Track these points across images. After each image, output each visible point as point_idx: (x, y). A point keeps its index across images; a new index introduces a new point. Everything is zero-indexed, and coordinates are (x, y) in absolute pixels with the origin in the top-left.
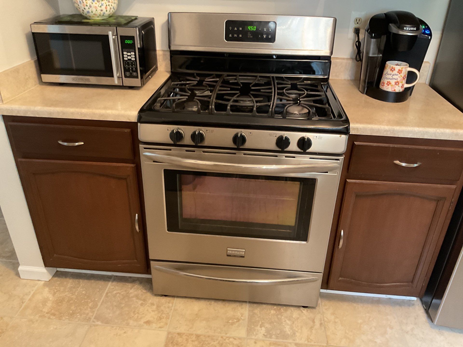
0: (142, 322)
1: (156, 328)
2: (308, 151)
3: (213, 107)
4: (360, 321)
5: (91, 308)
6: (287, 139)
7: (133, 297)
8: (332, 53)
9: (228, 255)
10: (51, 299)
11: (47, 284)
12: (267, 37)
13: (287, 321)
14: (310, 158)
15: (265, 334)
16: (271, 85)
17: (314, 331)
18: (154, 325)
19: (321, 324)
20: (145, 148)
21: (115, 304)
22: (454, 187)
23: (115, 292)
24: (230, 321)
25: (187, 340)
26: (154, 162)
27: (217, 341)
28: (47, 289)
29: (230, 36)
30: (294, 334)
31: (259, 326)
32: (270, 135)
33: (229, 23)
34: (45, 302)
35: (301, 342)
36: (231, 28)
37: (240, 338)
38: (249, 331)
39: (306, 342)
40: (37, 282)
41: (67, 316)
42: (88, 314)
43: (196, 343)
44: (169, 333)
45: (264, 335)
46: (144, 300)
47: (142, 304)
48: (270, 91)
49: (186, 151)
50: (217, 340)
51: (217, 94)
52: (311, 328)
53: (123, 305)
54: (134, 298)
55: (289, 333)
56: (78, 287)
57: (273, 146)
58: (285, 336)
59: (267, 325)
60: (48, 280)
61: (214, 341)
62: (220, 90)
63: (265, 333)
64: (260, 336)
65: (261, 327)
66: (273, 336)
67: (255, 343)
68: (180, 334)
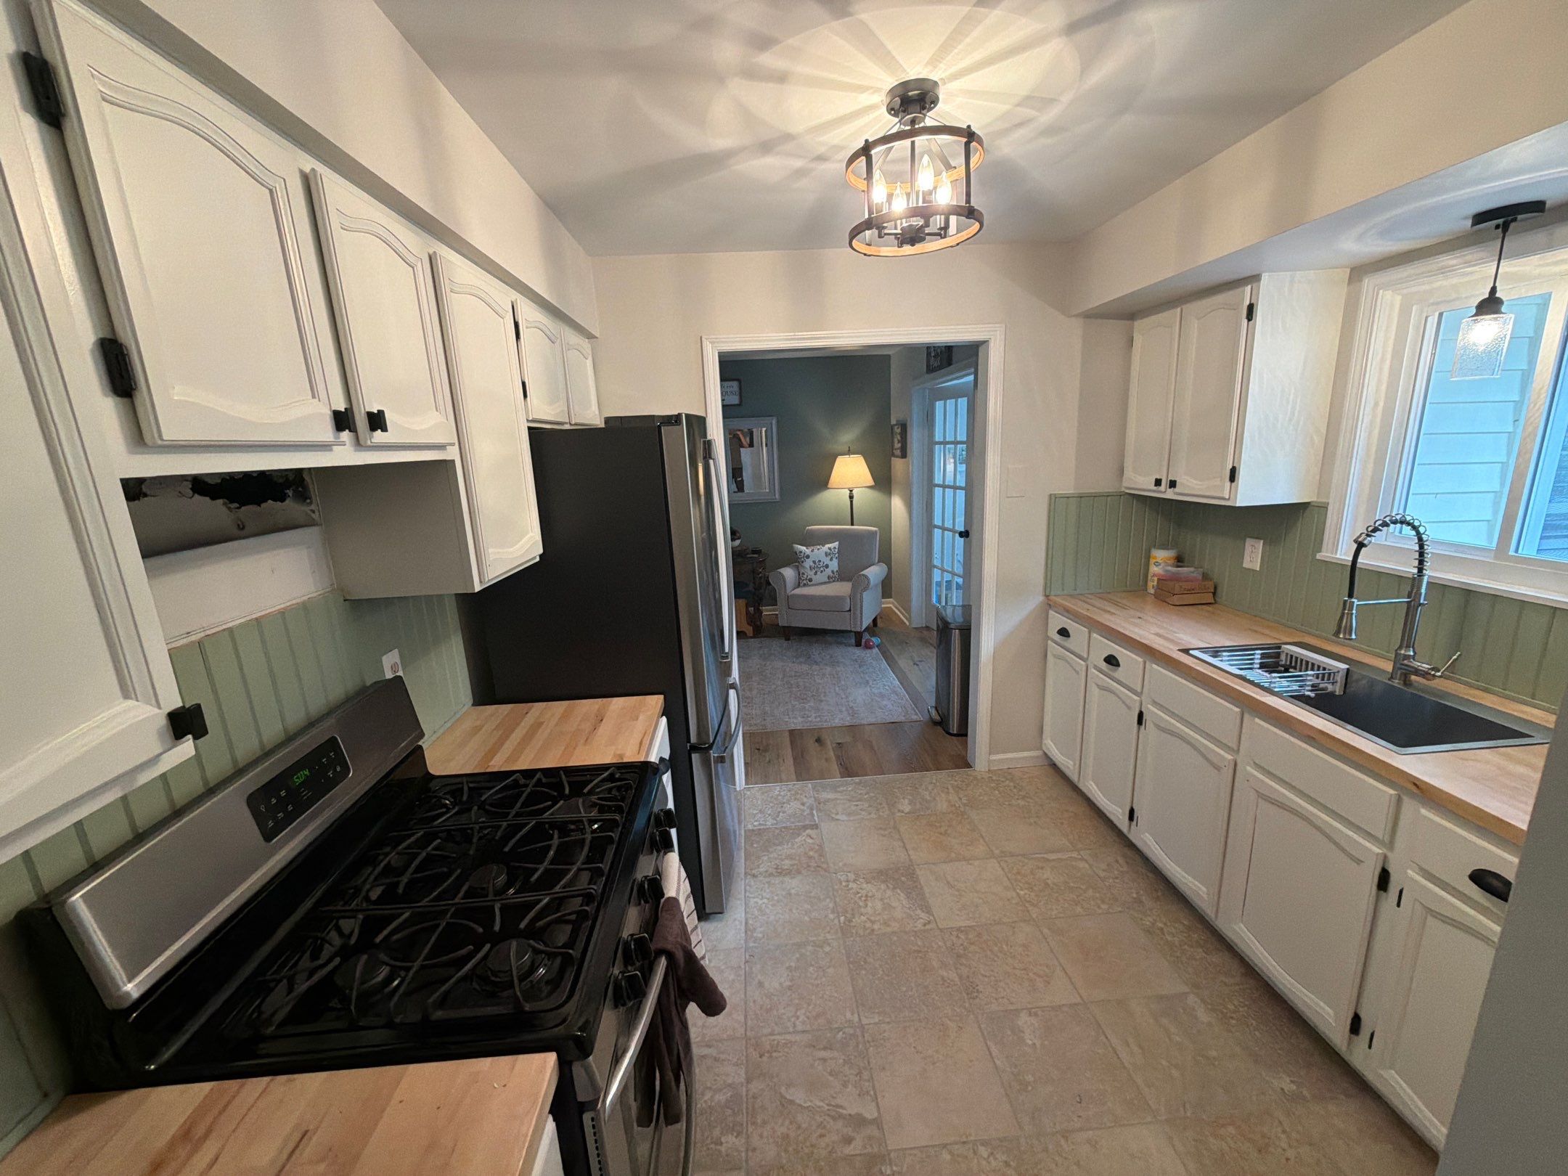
13: (709, 1097)
15: (735, 1134)
17: (723, 1057)
29: (271, 824)
36: (263, 808)
38: (731, 1166)
45: (736, 1137)
52: (716, 1059)
64: (739, 1142)
65: (721, 1144)
66: (738, 1119)
67: (754, 1150)
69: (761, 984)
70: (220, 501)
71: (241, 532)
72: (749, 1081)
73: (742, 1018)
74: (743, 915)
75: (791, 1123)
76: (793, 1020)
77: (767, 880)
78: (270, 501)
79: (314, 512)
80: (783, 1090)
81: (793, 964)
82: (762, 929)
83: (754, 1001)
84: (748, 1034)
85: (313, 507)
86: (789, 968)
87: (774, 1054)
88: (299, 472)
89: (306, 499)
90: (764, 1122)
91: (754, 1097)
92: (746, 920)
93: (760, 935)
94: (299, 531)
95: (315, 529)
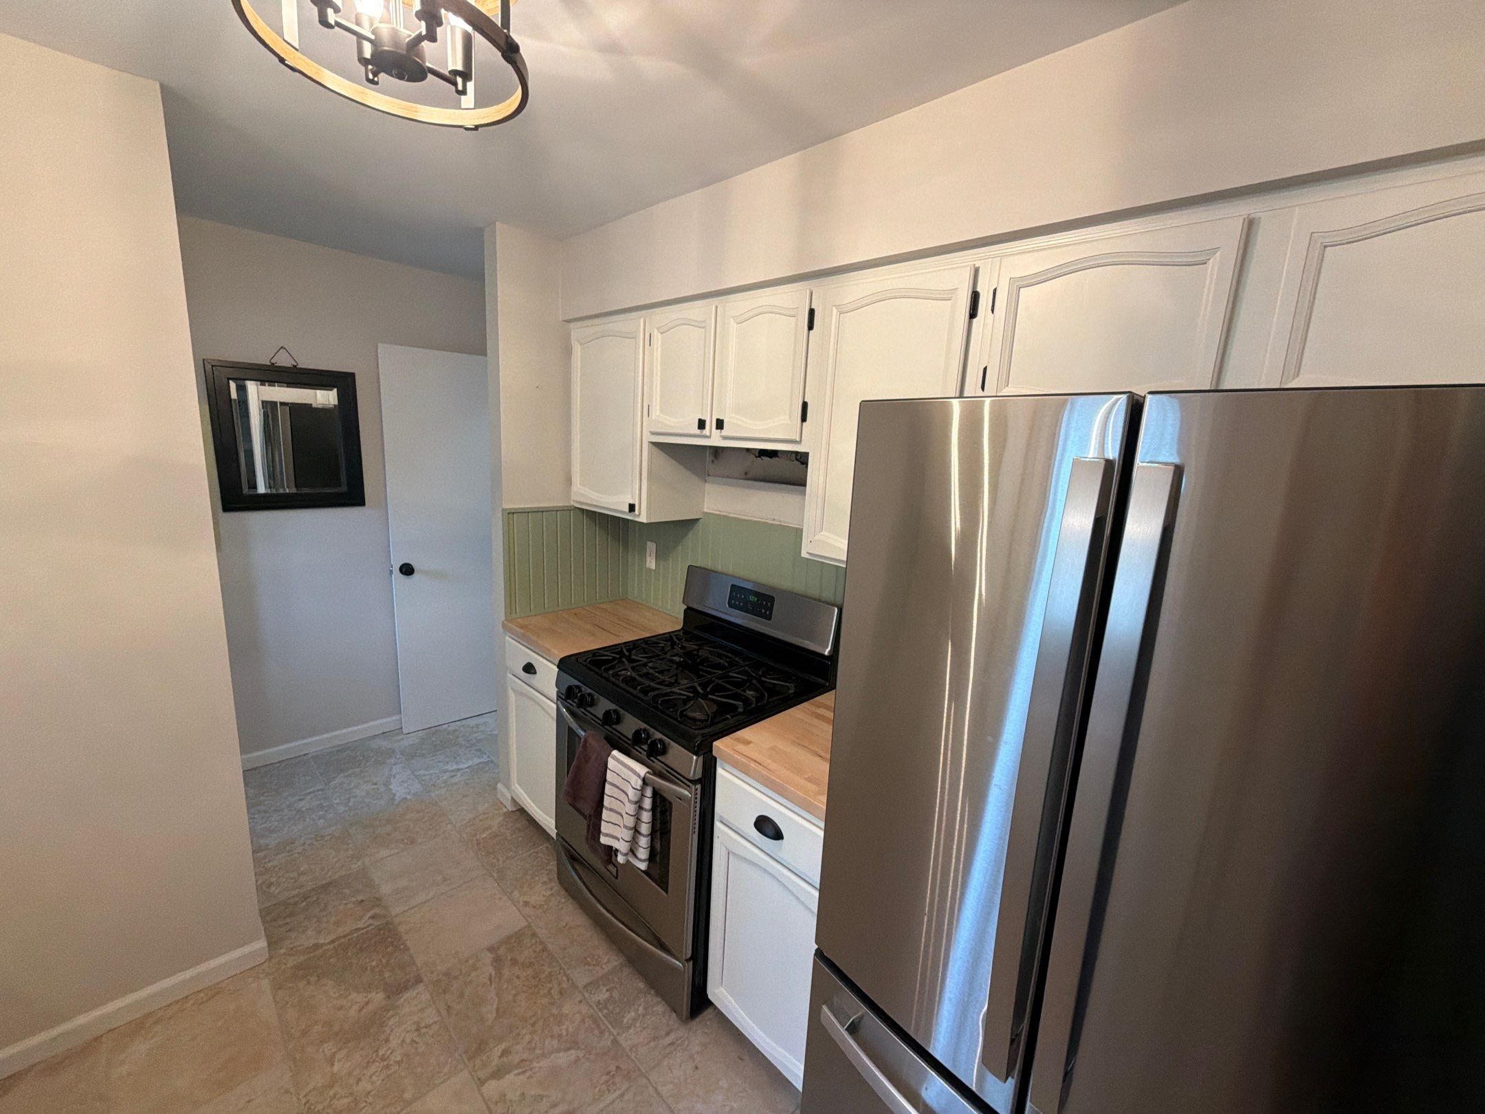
0: (523, 899)
1: (524, 913)
4: (725, 1084)
11: (507, 814)
12: (765, 612)
13: (641, 1008)
17: (652, 1044)
18: (527, 910)
19: (673, 1043)
23: (541, 855)
24: (589, 959)
25: (531, 945)
27: (552, 970)
29: (733, 602)
30: (629, 1027)
31: (607, 987)
35: (624, 1044)
37: (574, 984)
38: (593, 985)
40: (504, 807)
44: (528, 927)
50: (555, 967)
52: (656, 1038)
55: (625, 1022)
58: (617, 1023)
59: (616, 994)
60: (511, 810)
61: (549, 967)
63: (604, 1000)
65: (608, 990)
66: (605, 1012)
67: (580, 1002)
68: (534, 935)
72: (615, 1041)
73: (663, 1091)
75: (560, 1035)
80: (581, 1054)
84: (644, 1081)
87: (607, 1077)
91: (602, 1033)
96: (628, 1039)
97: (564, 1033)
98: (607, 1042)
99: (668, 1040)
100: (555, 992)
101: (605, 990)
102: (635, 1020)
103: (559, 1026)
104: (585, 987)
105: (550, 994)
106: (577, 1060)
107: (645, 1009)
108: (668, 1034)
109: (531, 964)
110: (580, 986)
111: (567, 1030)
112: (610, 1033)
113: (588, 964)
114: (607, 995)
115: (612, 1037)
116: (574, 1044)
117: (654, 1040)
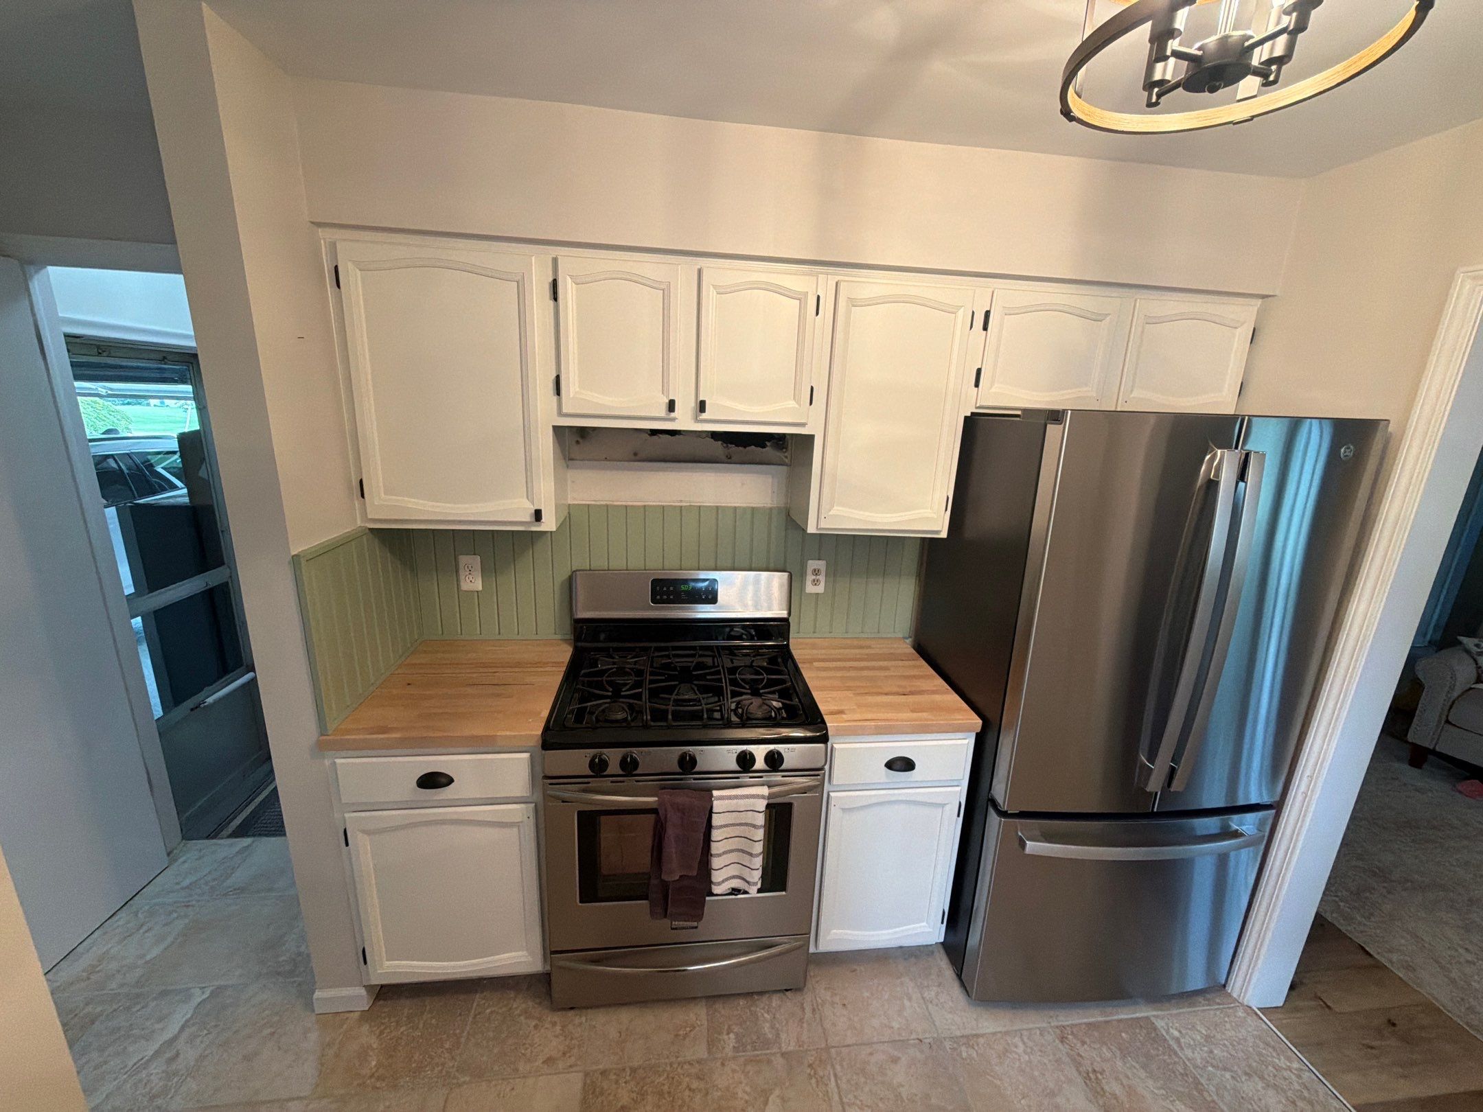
0: (539, 1063)
1: (564, 1069)
2: (780, 769)
3: (649, 717)
4: (866, 994)
5: (450, 1051)
6: (752, 755)
7: (520, 1015)
8: (789, 614)
9: (672, 929)
10: (375, 1046)
11: (365, 1016)
12: (707, 597)
13: (766, 1015)
14: (783, 776)
15: (736, 1045)
16: (720, 674)
17: (805, 1025)
18: (561, 1065)
19: (814, 1010)
20: (550, 784)
21: (491, 1034)
22: (958, 789)
23: (488, 1011)
24: (681, 1032)
25: (617, 1082)
26: (563, 802)
27: (665, 1075)
28: (365, 1028)
29: (658, 597)
30: (778, 1035)
31: (725, 1033)
32: (729, 751)
33: (656, 583)
34: (363, 1054)
35: (791, 1048)
36: (658, 588)
37: (699, 1062)
38: (712, 1044)
39: (797, 1048)
40: (348, 1015)
41: (407, 1076)
42: (443, 1064)
43: (633, 1083)
44: (587, 1075)
45: (734, 1047)
46: (540, 1019)
47: (536, 1027)
48: (718, 677)
49: (612, 782)
50: (664, 1070)
51: (649, 689)
52: (801, 1021)
53: (503, 1036)
54: (522, 1018)
55: (770, 1036)
56: (422, 1013)
57: (734, 766)
58: (767, 1044)
59: (736, 1029)
60: (367, 1009)
61: (660, 1076)
62: (651, 682)
63: (736, 1043)
64: (729, 1051)
65: (728, 1034)
66: (749, 1047)
67: (723, 1064)
68: (604, 1073)
69: (895, 1060)
70: (720, 442)
71: (729, 460)
72: (783, 1055)
73: (849, 1041)
74: (988, 1031)
75: (747, 1102)
76: (858, 1102)
77: (1066, 1059)
78: (753, 447)
79: (786, 457)
80: (777, 1092)
81: (934, 1101)
82: (975, 1055)
83: (871, 1054)
84: (833, 1051)
85: (786, 454)
86: (927, 1096)
87: (814, 1081)
88: (784, 435)
89: (783, 448)
90: (746, 1074)
91: (769, 1062)
92: (982, 1035)
93: (964, 1055)
94: (773, 467)
95: (785, 468)
96: (788, 1043)
97: (747, 1097)
98: (779, 1061)
99: (808, 1014)
100: (695, 1085)
101: (726, 1037)
102: (772, 1027)
103: (736, 1098)
104: (709, 1052)
105: (694, 1090)
106: (784, 1100)
107: (768, 1012)
108: (803, 1009)
109: (643, 1094)
110: (706, 1056)
111: (745, 1092)
112: (774, 1054)
113: (685, 1037)
114: (732, 1036)
115: (778, 1055)
116: (765, 1094)
117: (803, 1023)
